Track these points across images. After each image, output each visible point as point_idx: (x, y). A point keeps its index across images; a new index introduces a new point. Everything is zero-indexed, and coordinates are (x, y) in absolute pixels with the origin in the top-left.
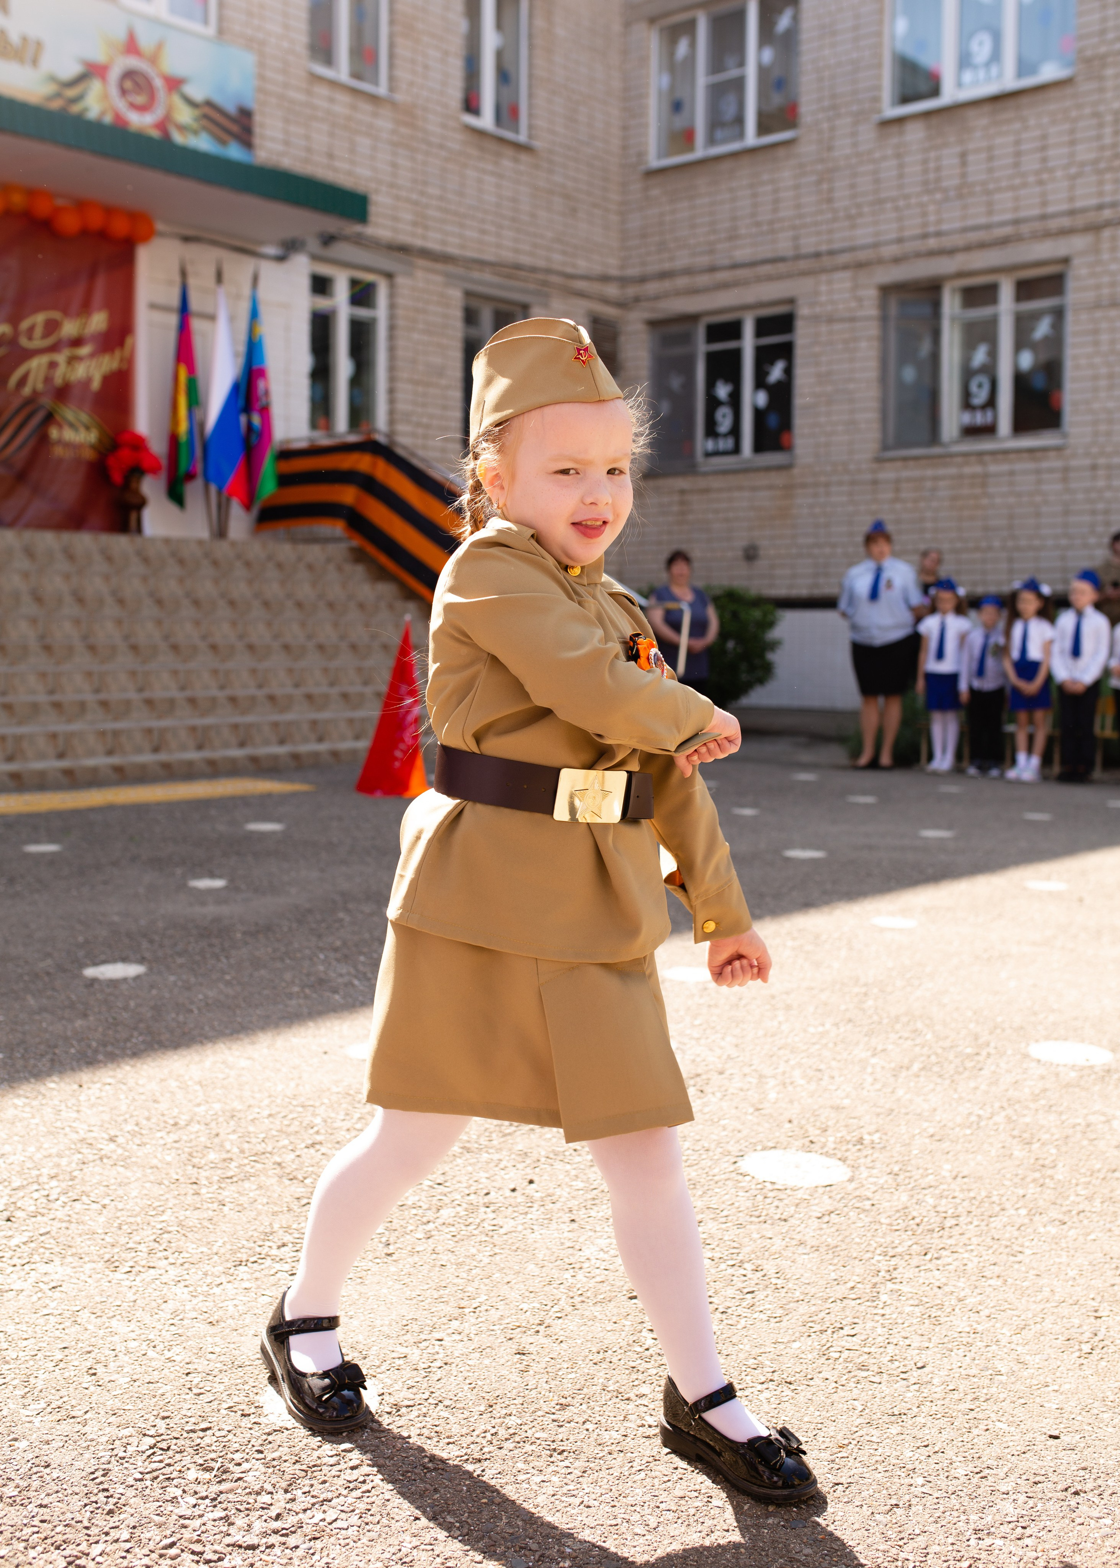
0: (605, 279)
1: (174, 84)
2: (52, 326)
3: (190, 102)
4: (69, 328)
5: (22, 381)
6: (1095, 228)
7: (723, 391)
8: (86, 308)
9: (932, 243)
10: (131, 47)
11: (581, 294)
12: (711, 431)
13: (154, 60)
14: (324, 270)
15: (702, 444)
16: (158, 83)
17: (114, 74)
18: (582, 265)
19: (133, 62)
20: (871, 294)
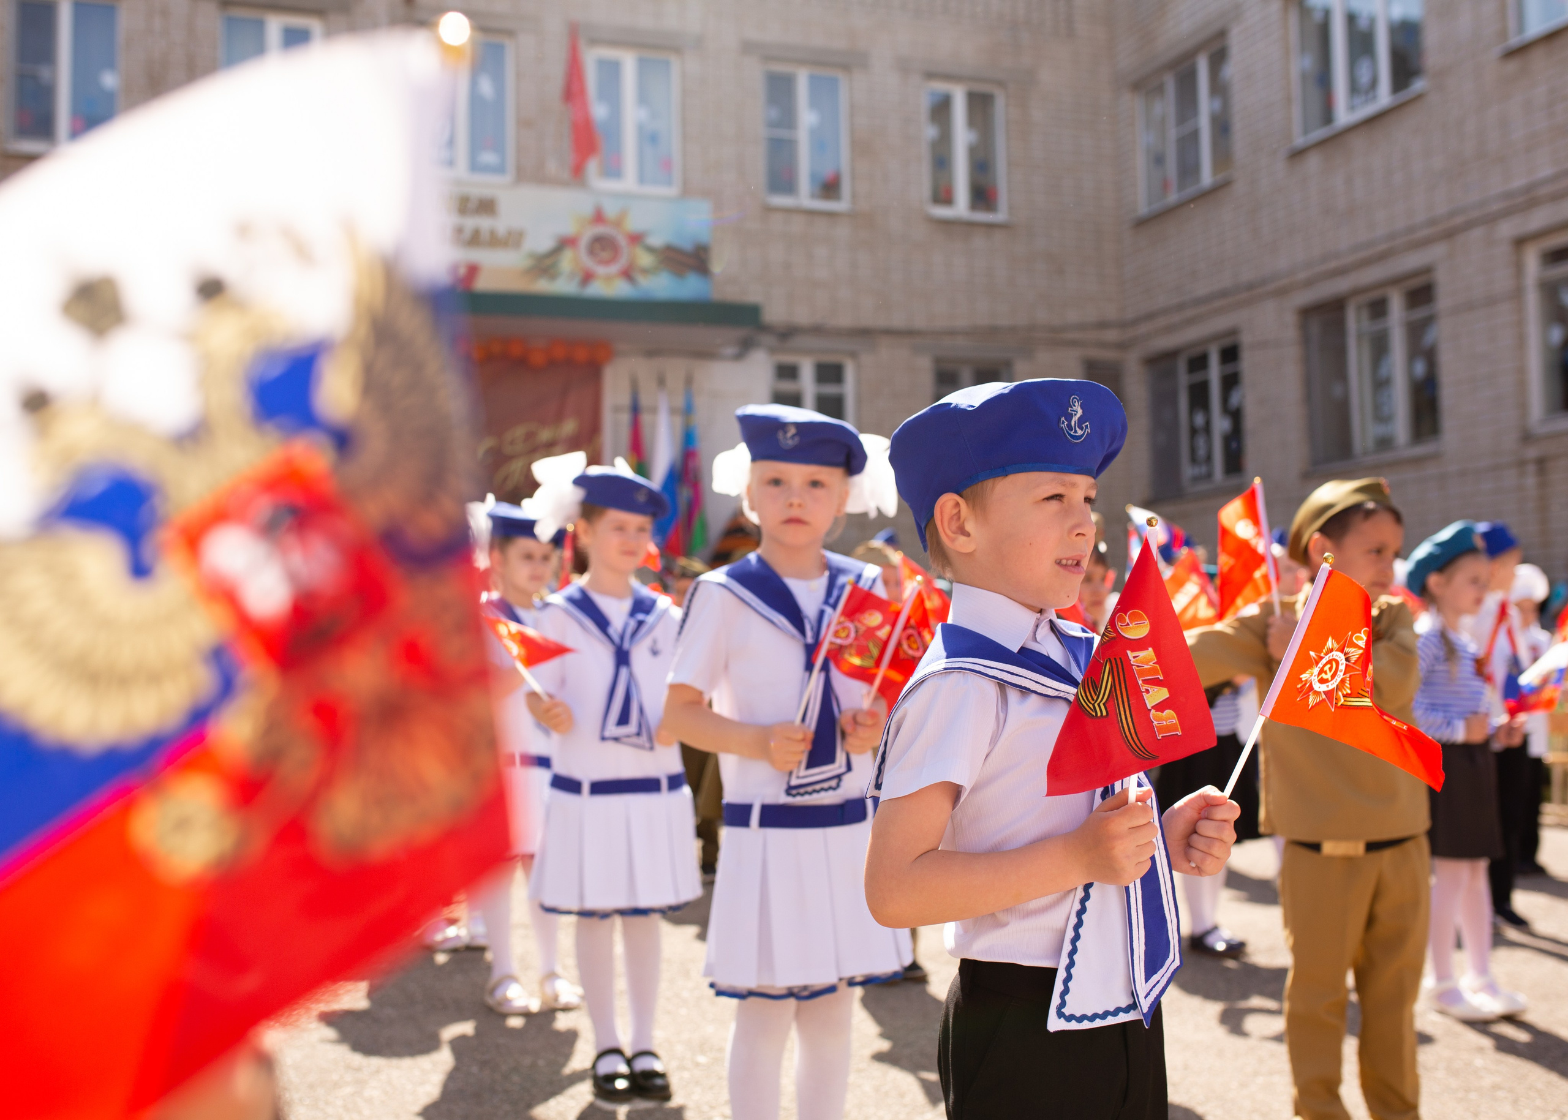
0: (1102, 325)
1: (636, 239)
2: (530, 436)
3: (651, 250)
4: (545, 435)
5: (506, 479)
6: (1449, 235)
7: (1199, 420)
8: (559, 418)
9: (1333, 264)
10: (599, 217)
11: (1074, 343)
12: (1194, 460)
13: (618, 223)
14: (788, 359)
15: (1188, 471)
16: (622, 241)
17: (584, 242)
18: (1073, 316)
19: (600, 230)
20: (1291, 319)
